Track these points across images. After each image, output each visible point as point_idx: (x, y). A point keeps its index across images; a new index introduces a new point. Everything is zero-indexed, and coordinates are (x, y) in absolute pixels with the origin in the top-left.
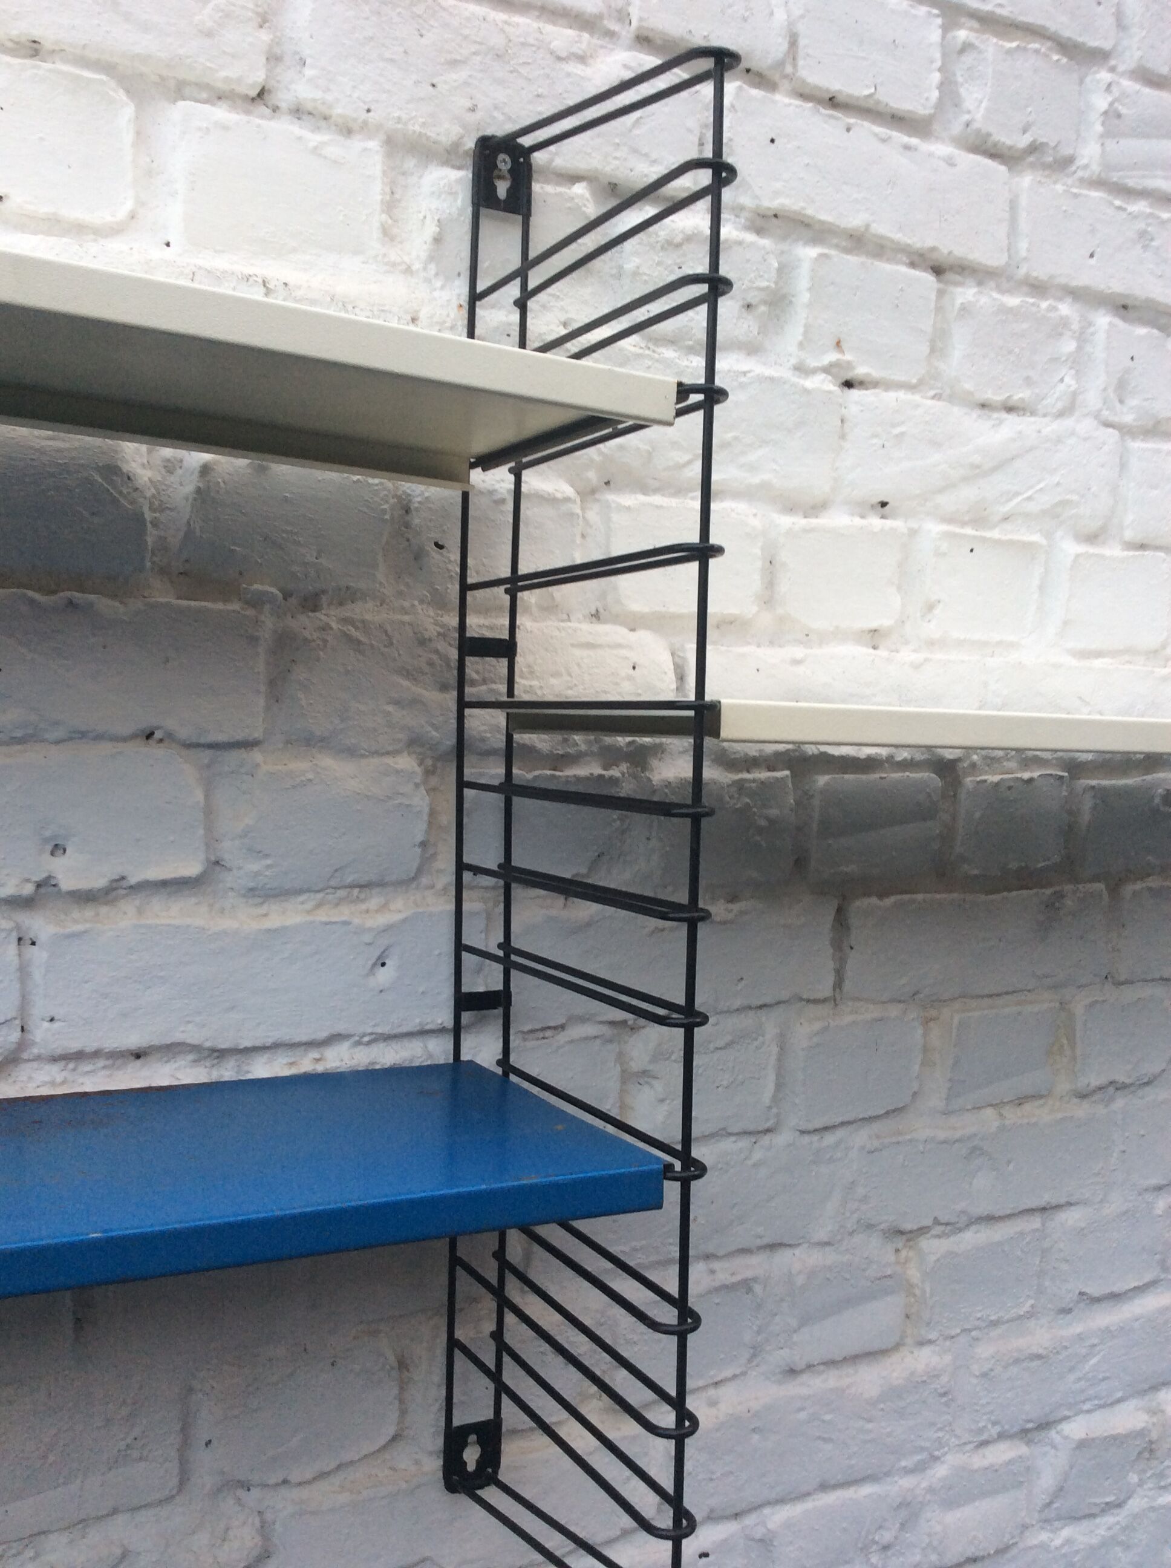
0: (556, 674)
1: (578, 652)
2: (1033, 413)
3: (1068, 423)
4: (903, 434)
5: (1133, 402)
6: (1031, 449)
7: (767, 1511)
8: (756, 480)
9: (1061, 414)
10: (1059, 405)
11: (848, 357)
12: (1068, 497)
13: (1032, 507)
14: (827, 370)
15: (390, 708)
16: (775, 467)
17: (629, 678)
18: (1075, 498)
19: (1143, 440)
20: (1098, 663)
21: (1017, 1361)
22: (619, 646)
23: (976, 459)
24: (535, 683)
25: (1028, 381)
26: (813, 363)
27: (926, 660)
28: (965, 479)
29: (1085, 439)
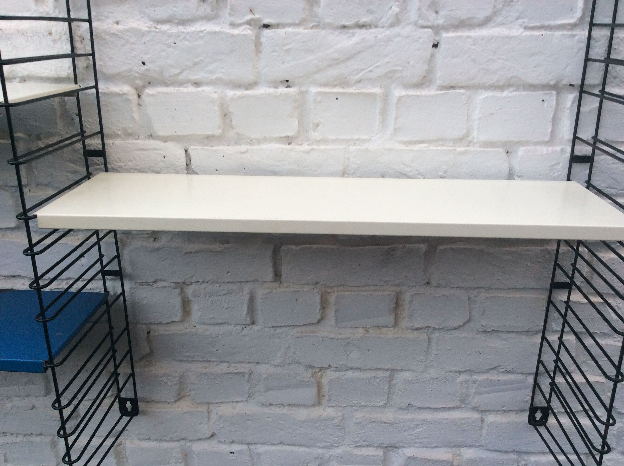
0: (130, 161)
1: (138, 152)
2: (376, 27)
3: (396, 30)
4: (289, 49)
5: (443, 13)
6: (370, 47)
7: (259, 446)
8: (214, 77)
9: (392, 25)
10: (390, 22)
11: (257, 16)
12: (395, 68)
13: (373, 75)
14: (248, 23)
15: (68, 174)
16: (223, 71)
17: (163, 161)
18: (399, 68)
19: (453, 31)
20: (418, 147)
21: (374, 422)
22: (155, 149)
23: (336, 55)
24: (122, 164)
25: (370, 11)
26: (239, 21)
27: (312, 149)
28: (330, 66)
29: (407, 37)
